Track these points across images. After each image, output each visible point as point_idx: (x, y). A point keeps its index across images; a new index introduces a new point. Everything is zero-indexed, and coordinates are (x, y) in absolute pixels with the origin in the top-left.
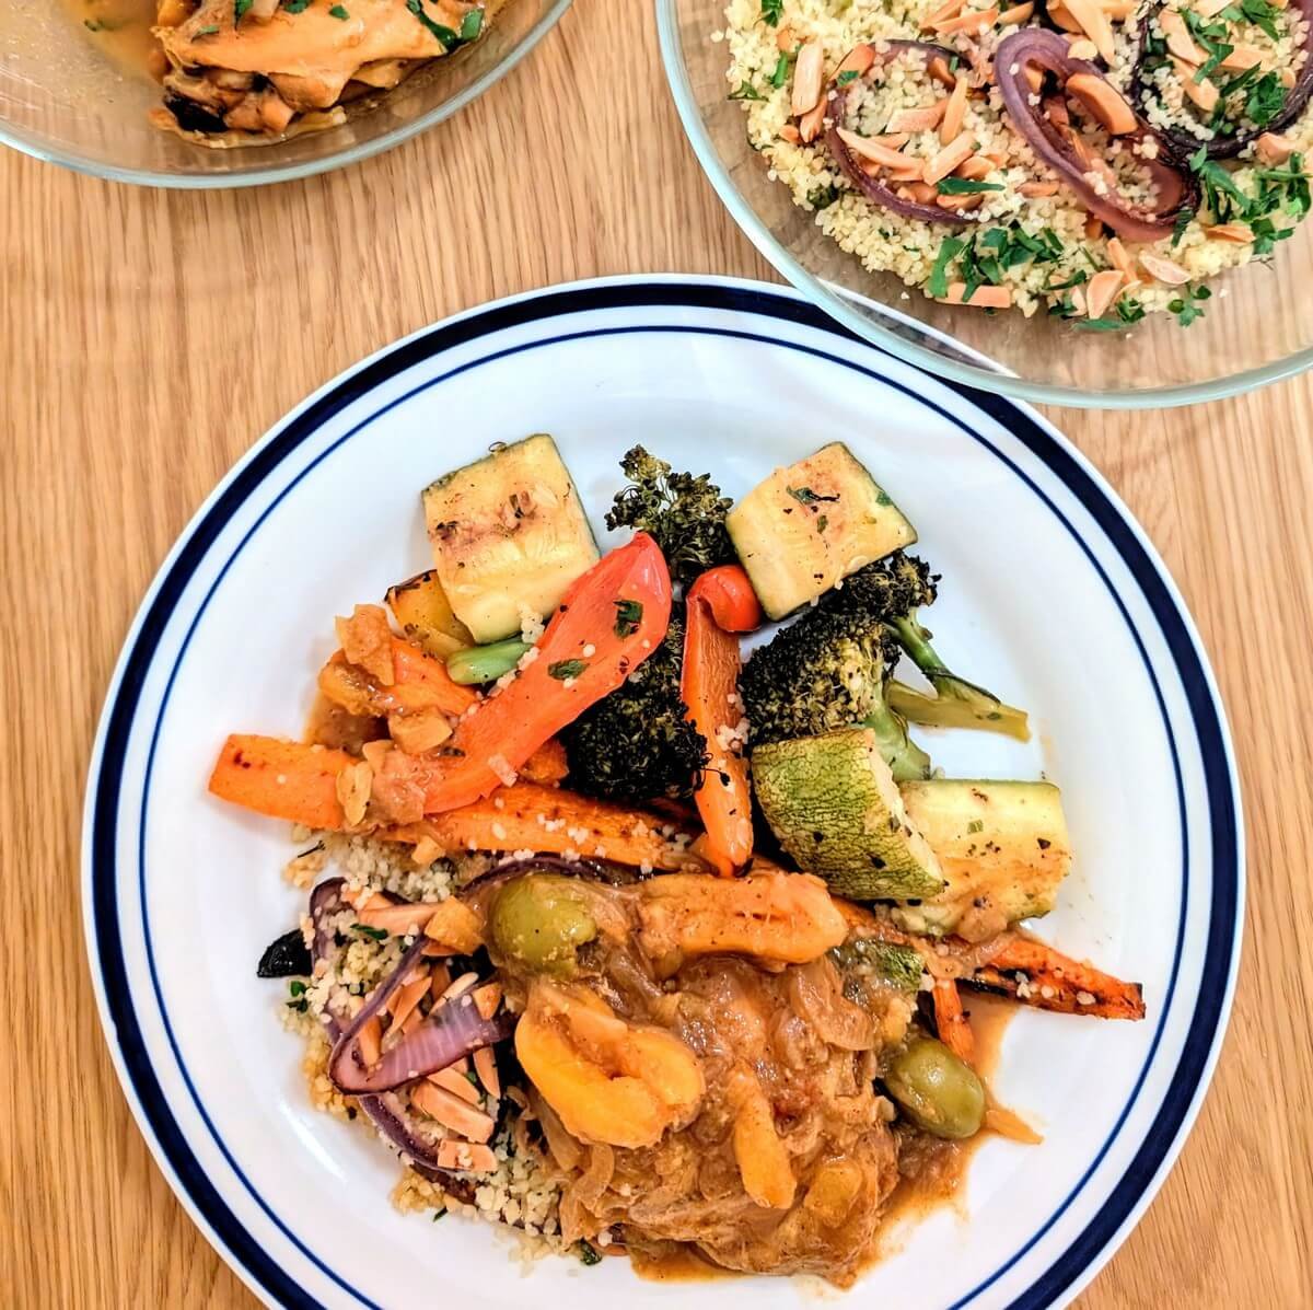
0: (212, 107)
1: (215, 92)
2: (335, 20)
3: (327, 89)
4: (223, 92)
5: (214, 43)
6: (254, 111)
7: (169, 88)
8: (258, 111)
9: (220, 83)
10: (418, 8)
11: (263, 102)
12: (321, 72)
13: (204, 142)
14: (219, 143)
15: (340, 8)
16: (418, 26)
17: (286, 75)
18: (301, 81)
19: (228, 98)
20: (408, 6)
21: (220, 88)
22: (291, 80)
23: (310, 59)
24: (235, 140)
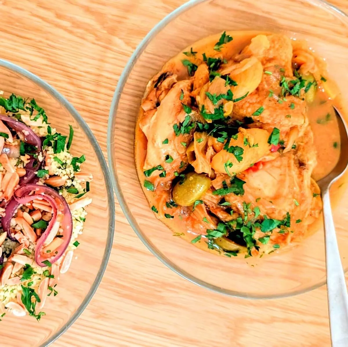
0: (159, 86)
1: (163, 89)
2: (164, 139)
3: (144, 125)
4: (161, 91)
5: (177, 96)
6: (152, 99)
7: (172, 75)
8: (151, 100)
9: (164, 92)
10: (158, 168)
11: (153, 103)
12: (149, 126)
13: (153, 80)
14: (150, 84)
15: (167, 143)
16: (153, 166)
17: (154, 114)
18: (150, 118)
19: (159, 92)
20: (160, 165)
21: (162, 92)
22: (152, 115)
23: (155, 124)
24: (148, 90)
